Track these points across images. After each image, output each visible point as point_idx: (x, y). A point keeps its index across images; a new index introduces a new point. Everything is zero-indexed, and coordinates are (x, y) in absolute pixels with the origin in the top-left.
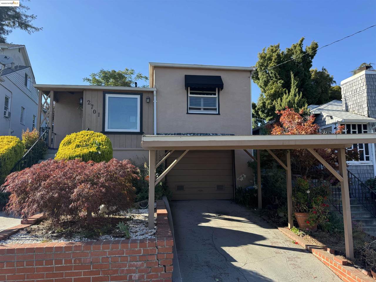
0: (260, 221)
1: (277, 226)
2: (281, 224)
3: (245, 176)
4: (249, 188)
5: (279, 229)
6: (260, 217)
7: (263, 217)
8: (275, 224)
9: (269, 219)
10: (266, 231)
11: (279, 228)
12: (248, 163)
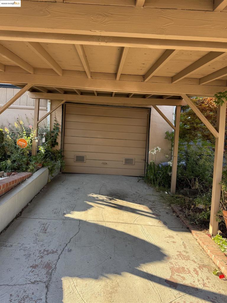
0: (167, 213)
1: (190, 227)
2: (197, 223)
3: (159, 149)
4: (163, 164)
5: (193, 234)
6: (170, 205)
7: (172, 205)
8: (188, 222)
9: (181, 211)
10: (170, 237)
11: (193, 231)
12: (166, 133)
